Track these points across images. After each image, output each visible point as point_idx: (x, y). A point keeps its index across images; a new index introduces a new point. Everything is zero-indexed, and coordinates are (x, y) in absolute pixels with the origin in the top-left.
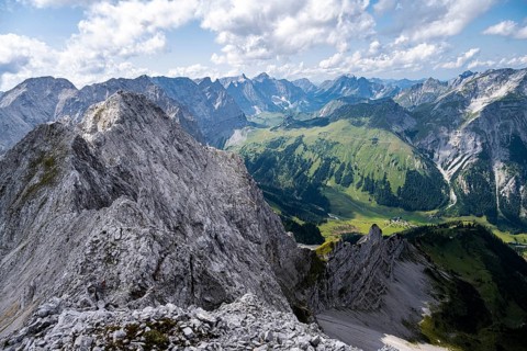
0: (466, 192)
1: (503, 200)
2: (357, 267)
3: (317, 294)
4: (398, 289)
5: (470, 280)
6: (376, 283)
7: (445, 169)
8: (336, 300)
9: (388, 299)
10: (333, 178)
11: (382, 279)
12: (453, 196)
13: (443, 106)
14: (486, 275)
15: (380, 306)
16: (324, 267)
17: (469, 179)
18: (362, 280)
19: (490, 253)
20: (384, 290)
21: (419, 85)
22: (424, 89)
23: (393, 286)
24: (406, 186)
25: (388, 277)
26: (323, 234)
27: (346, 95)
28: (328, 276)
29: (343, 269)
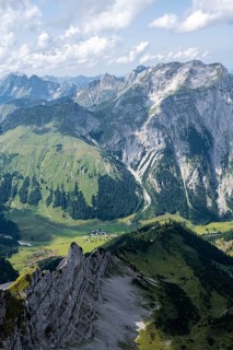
0: (158, 190)
1: (191, 192)
2: (61, 296)
3: (19, 343)
4: (109, 310)
5: (174, 280)
6: (85, 310)
7: (135, 169)
8: (43, 342)
9: (100, 324)
10: (18, 197)
11: (90, 303)
12: (147, 197)
13: (123, 104)
14: (188, 272)
15: (93, 335)
16: (23, 307)
17: (159, 177)
18: (68, 310)
19: (188, 248)
20: (94, 315)
21: (96, 82)
22: (103, 87)
23: (103, 307)
24: (100, 193)
25: (96, 299)
26: (15, 267)
27: (18, 97)
28: (29, 317)
29: (46, 304)
